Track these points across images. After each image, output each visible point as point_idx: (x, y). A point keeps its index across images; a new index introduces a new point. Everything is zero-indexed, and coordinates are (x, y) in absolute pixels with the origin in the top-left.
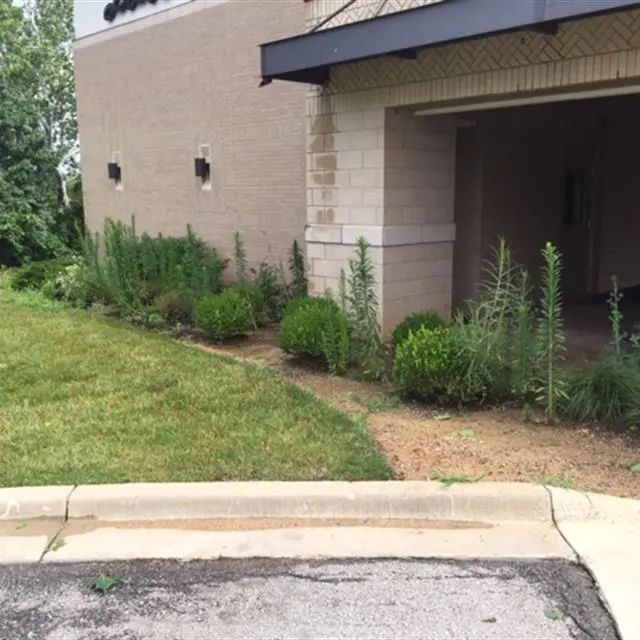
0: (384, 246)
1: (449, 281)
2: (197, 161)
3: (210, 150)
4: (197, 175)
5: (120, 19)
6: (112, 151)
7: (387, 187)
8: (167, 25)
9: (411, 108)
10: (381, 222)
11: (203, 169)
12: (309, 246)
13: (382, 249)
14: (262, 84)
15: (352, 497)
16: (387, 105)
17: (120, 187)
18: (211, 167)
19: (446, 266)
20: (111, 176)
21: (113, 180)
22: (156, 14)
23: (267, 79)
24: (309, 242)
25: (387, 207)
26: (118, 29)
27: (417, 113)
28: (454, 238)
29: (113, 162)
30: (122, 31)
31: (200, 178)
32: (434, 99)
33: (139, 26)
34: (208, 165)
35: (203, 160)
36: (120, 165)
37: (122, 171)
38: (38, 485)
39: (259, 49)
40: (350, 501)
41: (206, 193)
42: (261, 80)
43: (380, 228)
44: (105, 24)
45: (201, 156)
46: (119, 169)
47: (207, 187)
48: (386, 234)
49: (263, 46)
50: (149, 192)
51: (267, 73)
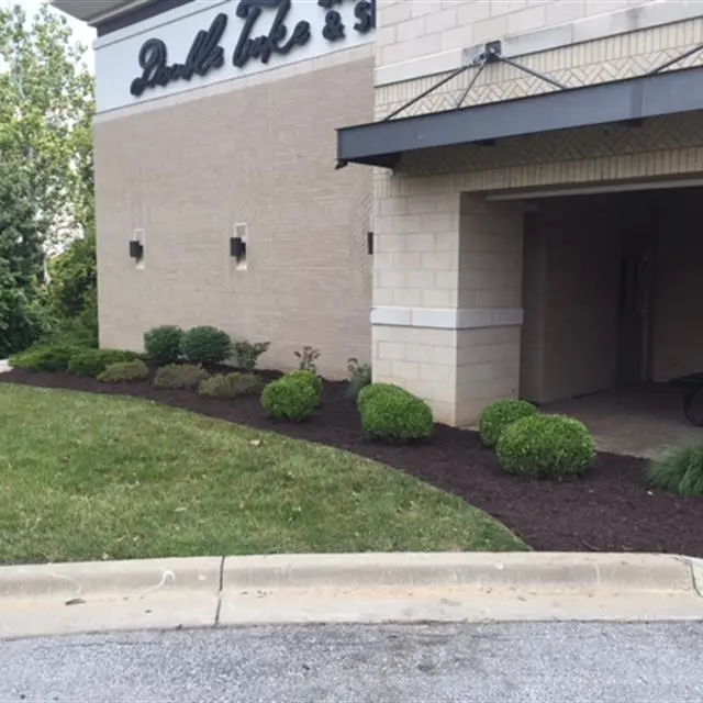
0: (458, 329)
1: (516, 366)
2: (232, 240)
3: (247, 229)
4: (233, 254)
5: (148, 94)
6: (133, 228)
7: (461, 270)
8: (201, 101)
9: (483, 193)
10: (456, 305)
11: (238, 249)
12: (374, 328)
13: (455, 332)
14: (338, 167)
15: (500, 566)
16: (463, 189)
17: (141, 266)
18: (247, 245)
19: (514, 350)
20: (132, 255)
21: (134, 259)
22: (188, 91)
23: (342, 163)
24: (375, 324)
25: (461, 290)
26: (144, 105)
27: (489, 198)
28: (521, 322)
29: (134, 239)
30: (150, 107)
31: (234, 258)
32: (513, 185)
33: (171, 102)
34: (244, 245)
35: (239, 240)
36: (142, 243)
37: (145, 250)
38: (185, 556)
39: (335, 133)
40: (498, 570)
41: (241, 273)
42: (336, 163)
43: (455, 311)
44: (132, 99)
45: (235, 235)
46: (141, 247)
47: (243, 267)
48: (461, 317)
49: (340, 131)
50: (174, 272)
51: (344, 156)
